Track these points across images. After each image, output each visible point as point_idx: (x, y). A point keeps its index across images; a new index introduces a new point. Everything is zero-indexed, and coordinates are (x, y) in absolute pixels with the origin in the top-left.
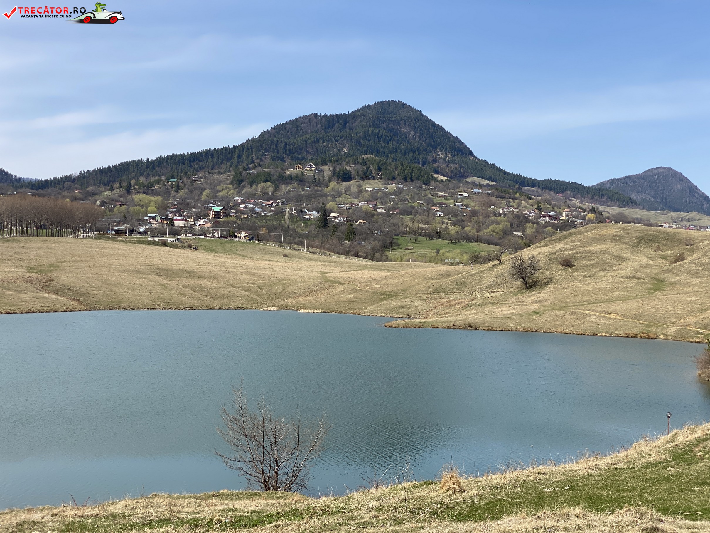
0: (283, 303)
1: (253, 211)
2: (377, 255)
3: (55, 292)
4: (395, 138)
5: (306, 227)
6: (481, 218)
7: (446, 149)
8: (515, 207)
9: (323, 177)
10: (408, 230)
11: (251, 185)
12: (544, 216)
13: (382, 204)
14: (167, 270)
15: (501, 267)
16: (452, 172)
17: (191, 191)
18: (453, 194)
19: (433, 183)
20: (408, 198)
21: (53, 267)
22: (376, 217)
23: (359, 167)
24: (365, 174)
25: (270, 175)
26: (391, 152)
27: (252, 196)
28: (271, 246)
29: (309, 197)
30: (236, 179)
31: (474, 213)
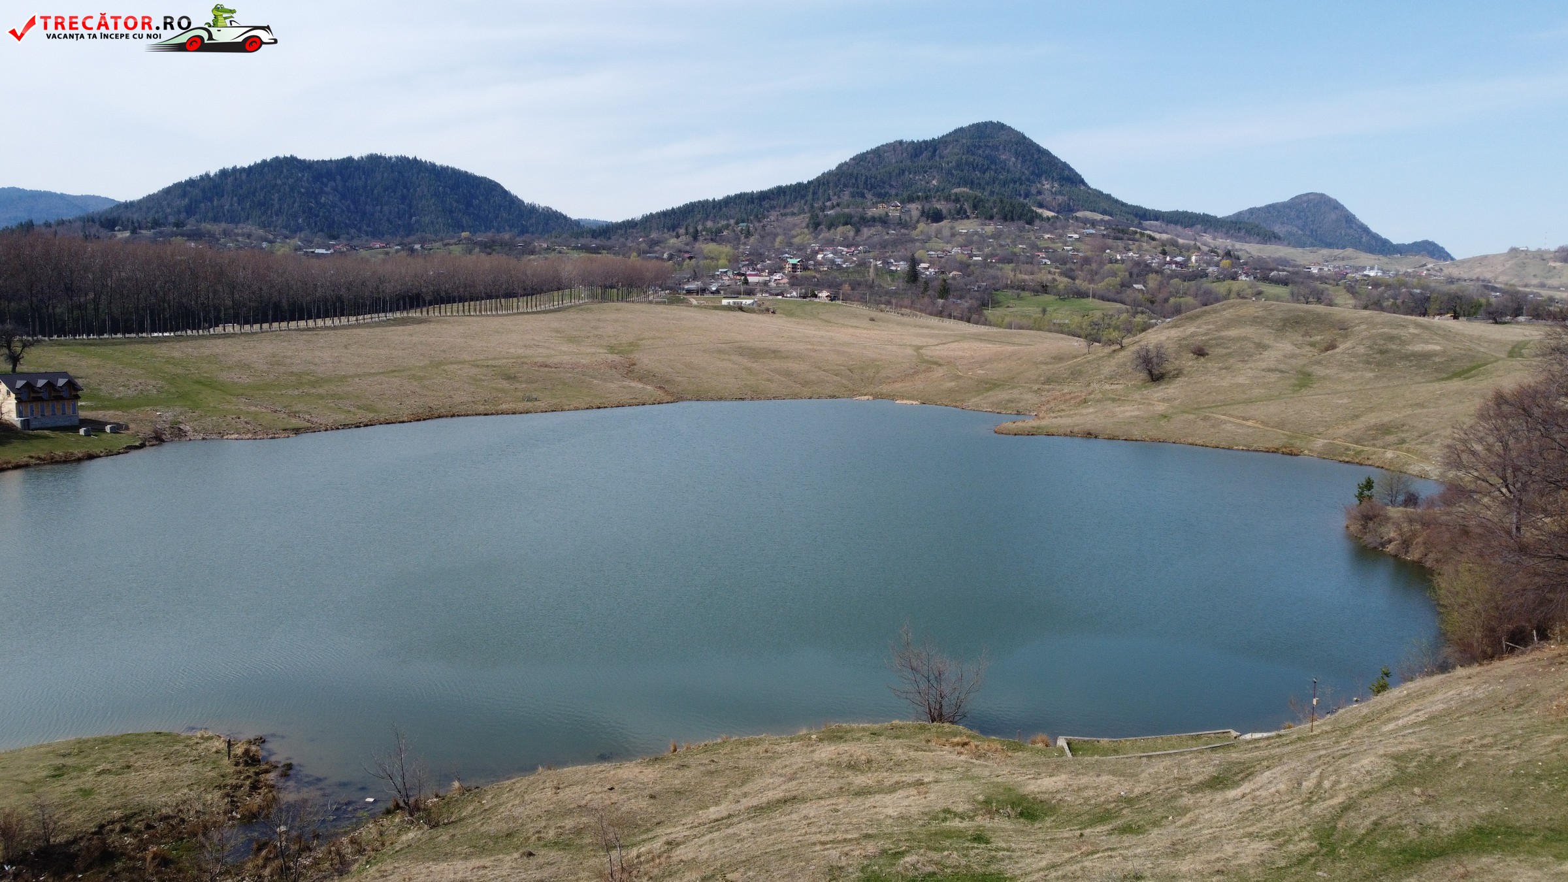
0: (877, 390)
1: (833, 262)
2: (975, 317)
3: (640, 379)
4: (993, 167)
5: (893, 280)
6: (1094, 266)
7: (1053, 177)
8: (1135, 250)
9: (911, 218)
10: (1009, 282)
11: (829, 229)
12: (1170, 263)
13: (979, 249)
14: (750, 348)
15: (1123, 353)
16: (1059, 205)
17: (762, 237)
18: (1061, 236)
19: (1037, 222)
20: (1009, 241)
21: (634, 346)
22: (972, 268)
23: (951, 206)
24: (958, 213)
25: (850, 216)
26: (988, 184)
27: (830, 243)
28: (856, 308)
29: (895, 243)
30: (812, 222)
31: (1086, 261)
